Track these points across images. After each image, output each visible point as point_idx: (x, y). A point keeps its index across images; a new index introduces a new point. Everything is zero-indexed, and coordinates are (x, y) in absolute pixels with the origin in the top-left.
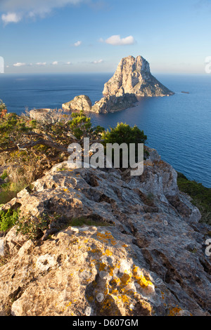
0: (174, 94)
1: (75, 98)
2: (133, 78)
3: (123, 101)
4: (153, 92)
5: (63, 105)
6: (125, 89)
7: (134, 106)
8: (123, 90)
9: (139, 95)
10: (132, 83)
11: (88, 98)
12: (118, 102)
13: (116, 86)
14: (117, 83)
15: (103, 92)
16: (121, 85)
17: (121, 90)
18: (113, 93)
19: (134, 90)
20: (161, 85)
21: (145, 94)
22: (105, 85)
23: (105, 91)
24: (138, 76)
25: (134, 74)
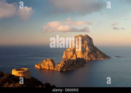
0: (110, 58)
1: (44, 61)
2: (82, 48)
3: (76, 63)
4: (96, 57)
5: (36, 66)
6: (77, 55)
7: (83, 66)
8: (76, 56)
9: (87, 59)
10: (82, 51)
11: (52, 61)
12: (73, 64)
13: (71, 53)
14: (72, 52)
15: (63, 57)
16: (75, 53)
17: (75, 56)
18: (69, 57)
19: (84, 56)
20: (101, 52)
21: (91, 58)
22: (64, 52)
23: (64, 56)
24: (86, 47)
25: (83, 46)
